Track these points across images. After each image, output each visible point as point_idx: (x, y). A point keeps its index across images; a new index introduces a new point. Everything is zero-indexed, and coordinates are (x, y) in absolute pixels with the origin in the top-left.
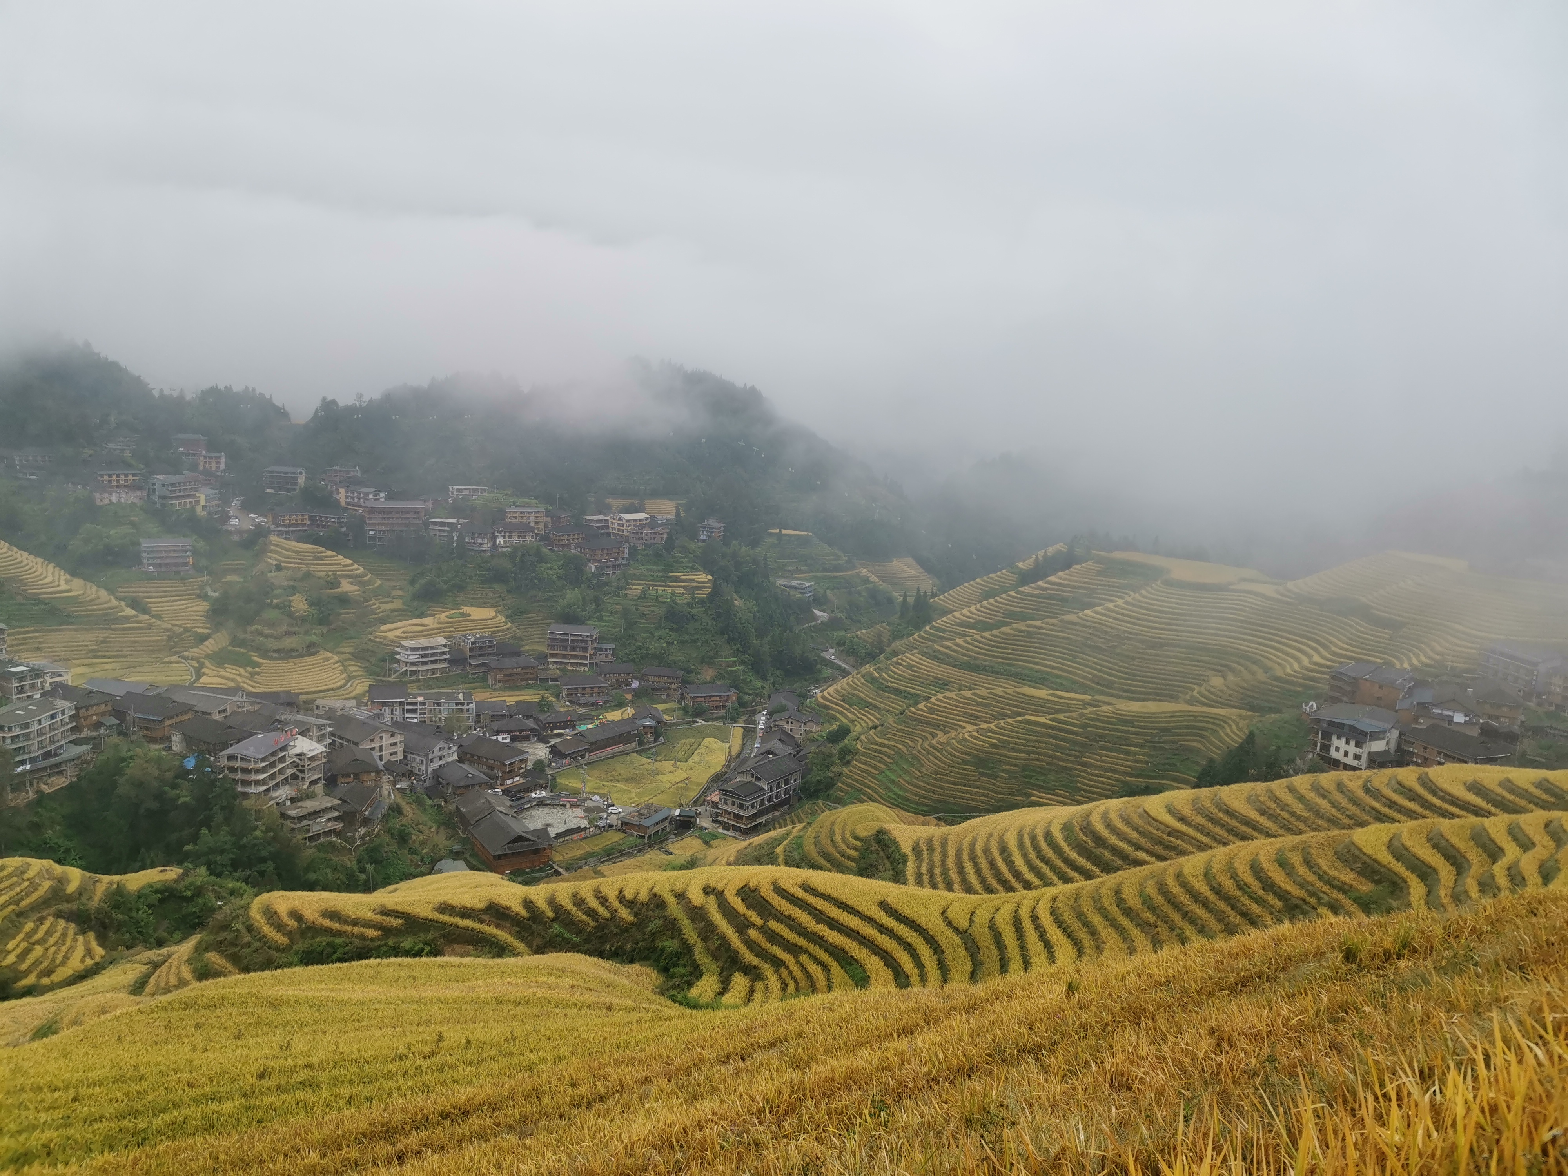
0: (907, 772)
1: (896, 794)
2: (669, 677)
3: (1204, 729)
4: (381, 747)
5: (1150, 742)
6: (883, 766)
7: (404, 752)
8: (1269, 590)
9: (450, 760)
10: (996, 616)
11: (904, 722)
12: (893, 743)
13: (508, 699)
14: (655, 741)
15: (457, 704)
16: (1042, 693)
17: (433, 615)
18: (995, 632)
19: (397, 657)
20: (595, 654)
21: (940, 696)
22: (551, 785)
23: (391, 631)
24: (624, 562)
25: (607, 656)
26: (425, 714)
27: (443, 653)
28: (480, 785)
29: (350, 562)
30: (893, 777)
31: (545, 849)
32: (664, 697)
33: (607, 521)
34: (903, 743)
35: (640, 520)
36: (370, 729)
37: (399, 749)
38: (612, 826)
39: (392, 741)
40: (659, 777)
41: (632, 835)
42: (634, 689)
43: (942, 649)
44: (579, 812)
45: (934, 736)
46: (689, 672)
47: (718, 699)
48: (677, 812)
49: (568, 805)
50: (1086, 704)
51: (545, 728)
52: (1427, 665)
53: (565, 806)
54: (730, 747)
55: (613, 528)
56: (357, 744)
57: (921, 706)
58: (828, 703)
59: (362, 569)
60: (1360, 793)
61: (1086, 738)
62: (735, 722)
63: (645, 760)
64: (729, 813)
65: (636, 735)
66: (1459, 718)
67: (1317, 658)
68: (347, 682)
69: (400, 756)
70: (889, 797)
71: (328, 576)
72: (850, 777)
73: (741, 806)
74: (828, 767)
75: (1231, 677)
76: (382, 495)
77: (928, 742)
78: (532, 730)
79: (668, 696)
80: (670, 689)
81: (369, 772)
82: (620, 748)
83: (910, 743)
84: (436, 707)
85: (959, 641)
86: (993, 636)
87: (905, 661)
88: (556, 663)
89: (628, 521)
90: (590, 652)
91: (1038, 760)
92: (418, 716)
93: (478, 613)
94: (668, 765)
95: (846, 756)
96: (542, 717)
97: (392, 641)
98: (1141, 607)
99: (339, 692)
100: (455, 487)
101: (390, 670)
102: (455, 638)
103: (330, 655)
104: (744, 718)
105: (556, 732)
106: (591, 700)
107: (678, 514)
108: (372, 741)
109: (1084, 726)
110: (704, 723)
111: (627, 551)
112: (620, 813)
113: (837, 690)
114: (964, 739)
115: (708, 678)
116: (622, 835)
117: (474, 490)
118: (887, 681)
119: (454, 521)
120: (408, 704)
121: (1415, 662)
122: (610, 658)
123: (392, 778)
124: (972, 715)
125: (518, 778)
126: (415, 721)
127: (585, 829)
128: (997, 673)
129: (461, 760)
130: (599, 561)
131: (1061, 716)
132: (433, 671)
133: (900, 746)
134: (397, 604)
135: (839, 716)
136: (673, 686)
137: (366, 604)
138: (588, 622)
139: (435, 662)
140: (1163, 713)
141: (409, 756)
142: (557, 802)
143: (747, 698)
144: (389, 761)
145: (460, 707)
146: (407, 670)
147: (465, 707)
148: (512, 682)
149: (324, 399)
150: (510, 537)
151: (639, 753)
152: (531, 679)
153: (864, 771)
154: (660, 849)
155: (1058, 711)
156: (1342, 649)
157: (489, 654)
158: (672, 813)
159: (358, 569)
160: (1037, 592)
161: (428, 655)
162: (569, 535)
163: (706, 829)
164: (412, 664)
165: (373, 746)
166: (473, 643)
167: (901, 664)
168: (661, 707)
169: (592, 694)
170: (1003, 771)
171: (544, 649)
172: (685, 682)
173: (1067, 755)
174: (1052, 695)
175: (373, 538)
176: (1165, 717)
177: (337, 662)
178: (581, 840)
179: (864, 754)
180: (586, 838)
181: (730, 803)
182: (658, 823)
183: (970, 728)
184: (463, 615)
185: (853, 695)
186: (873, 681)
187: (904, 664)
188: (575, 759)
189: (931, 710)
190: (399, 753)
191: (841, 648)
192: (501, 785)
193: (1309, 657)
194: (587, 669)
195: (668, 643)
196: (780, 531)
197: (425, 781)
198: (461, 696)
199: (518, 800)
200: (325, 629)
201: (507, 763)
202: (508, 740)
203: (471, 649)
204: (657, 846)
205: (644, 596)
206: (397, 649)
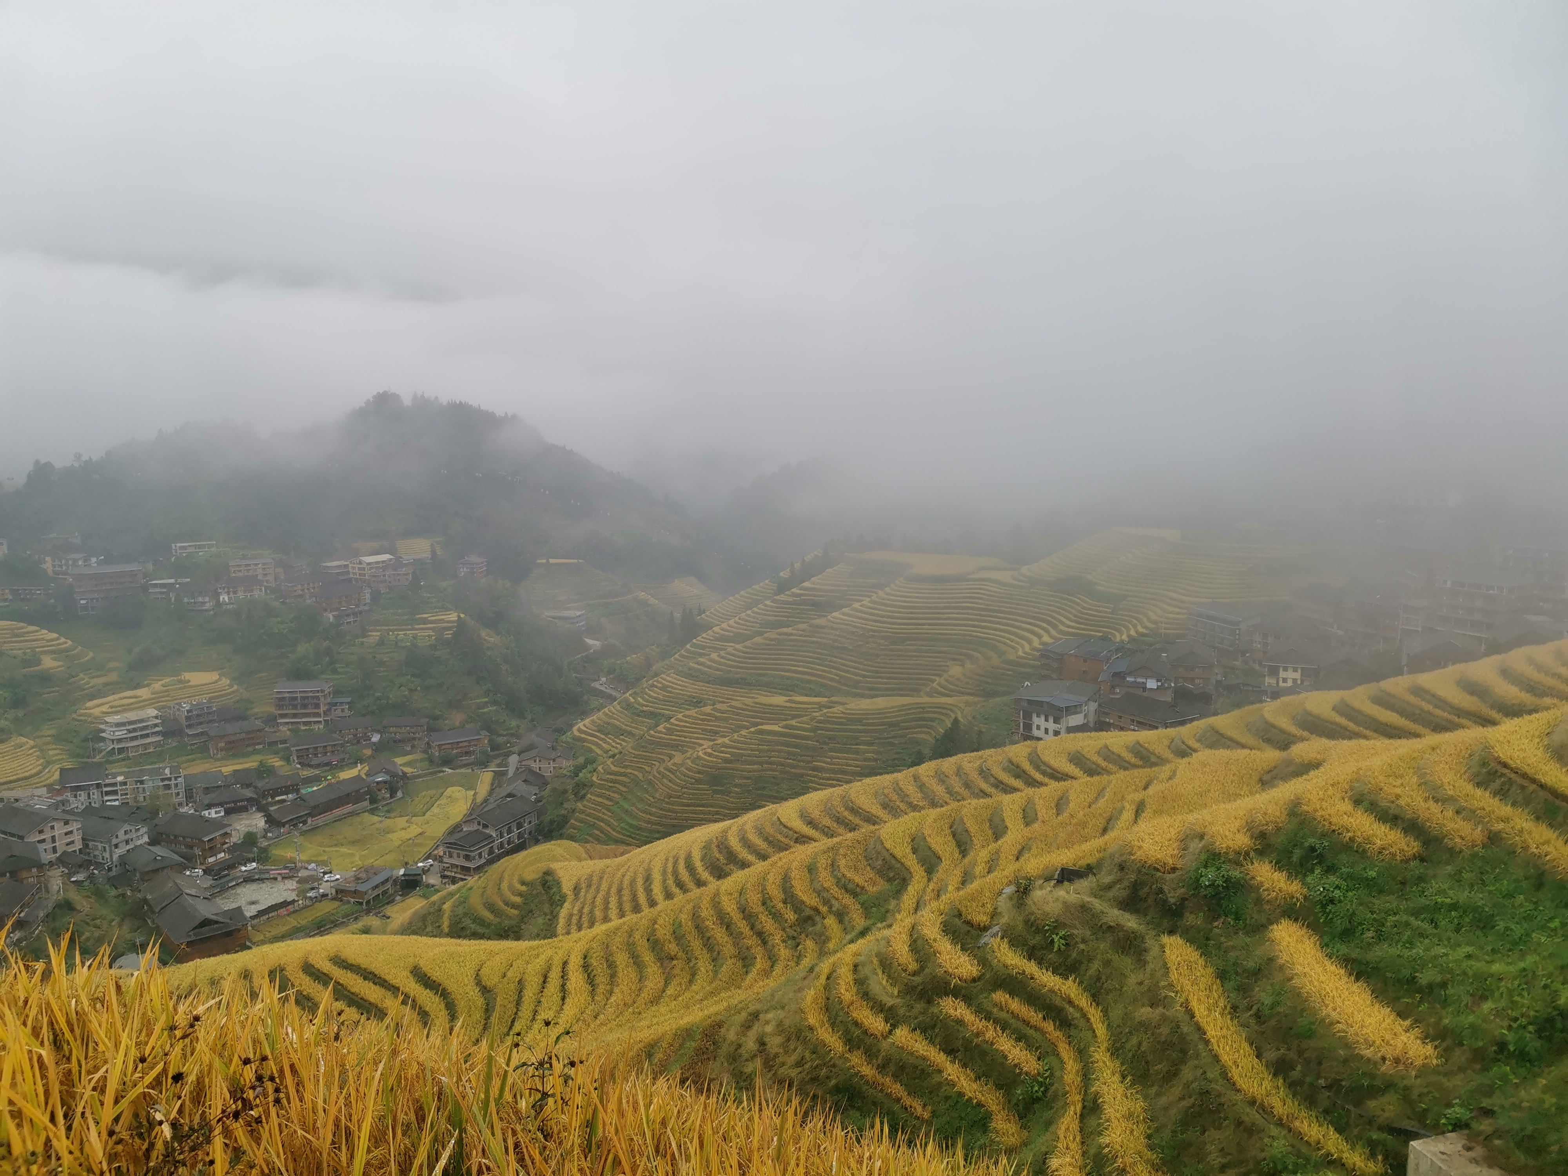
0: (641, 800)
1: (628, 824)
2: (412, 727)
3: (932, 720)
4: (53, 838)
5: (878, 738)
6: (616, 795)
7: (83, 839)
8: (1004, 576)
9: (139, 842)
10: (752, 627)
11: (643, 747)
12: (629, 771)
13: (224, 770)
14: (391, 797)
15: (163, 780)
16: (779, 700)
17: (148, 685)
18: (748, 643)
19: (103, 735)
20: (329, 710)
21: (680, 716)
22: (263, 857)
23: (95, 708)
24: (366, 608)
25: (343, 710)
26: (126, 794)
27: (156, 725)
28: (171, 867)
29: (55, 635)
30: (626, 806)
31: (239, 930)
32: (409, 748)
33: (346, 566)
34: (640, 769)
35: (383, 562)
36: (39, 821)
37: (77, 837)
38: (327, 895)
39: (68, 828)
40: (390, 836)
41: (349, 902)
42: (374, 744)
43: (696, 666)
44: (292, 884)
45: (671, 757)
46: (435, 718)
47: (466, 744)
48: (402, 872)
49: (279, 878)
50: (821, 706)
51: (264, 796)
52: (1143, 635)
53: (275, 879)
54: (475, 795)
55: (354, 574)
56: (21, 838)
57: (660, 728)
58: (583, 736)
59: (70, 642)
60: (974, 775)
61: (817, 741)
62: (486, 767)
63: (376, 819)
64: (457, 866)
65: (367, 793)
66: (1152, 684)
67: (1046, 639)
68: (44, 769)
69: (78, 846)
70: (622, 828)
71: (25, 654)
72: (583, 812)
73: (467, 858)
74: (562, 804)
75: (969, 665)
76: (94, 560)
77: (664, 765)
78: (249, 800)
79: (413, 747)
80: (414, 739)
81: (29, 868)
82: (349, 808)
83: (646, 768)
84: (139, 785)
85: (714, 656)
86: (745, 647)
87: (661, 683)
88: (287, 723)
89: (369, 564)
90: (323, 708)
91: (771, 770)
92: (119, 797)
93: (197, 678)
94: (401, 822)
95: (580, 790)
96: (260, 784)
97: (97, 718)
98: (884, 604)
99: (32, 780)
100: (178, 545)
101: (94, 750)
102: (169, 708)
103: (24, 740)
104: (498, 761)
105: (277, 799)
106: (325, 759)
107: (434, 553)
108: (41, 832)
109: (814, 730)
110: (450, 771)
111: (368, 596)
112: (337, 880)
113: (593, 722)
114: (699, 758)
115: (458, 724)
116: (337, 904)
117: (200, 547)
118: (643, 705)
119: (172, 581)
120: (106, 785)
121: (1133, 633)
122: (347, 713)
123: (67, 871)
124: (710, 731)
125: (222, 855)
126: (117, 803)
127: (294, 901)
128: (750, 685)
129: (153, 842)
130: (338, 609)
131: (793, 722)
132: (146, 746)
133: (636, 773)
134: (113, 677)
135: (593, 747)
136: (417, 735)
137: (73, 680)
138: (323, 676)
139: (147, 736)
140: (892, 707)
141: (91, 844)
142: (267, 876)
143: (500, 740)
144: (65, 852)
145: (166, 783)
146: (114, 748)
147: (173, 782)
148: (234, 749)
149: (37, 462)
150: (235, 593)
151: (372, 812)
152: (259, 744)
153: (600, 804)
154: (376, 914)
155: (794, 717)
156: (1069, 627)
157: (211, 721)
158: (395, 873)
159: (66, 643)
160: (791, 599)
161: (138, 730)
162: (303, 585)
163: (433, 886)
164: (120, 741)
165: (42, 837)
166: (188, 711)
167: (656, 687)
168: (399, 761)
169: (326, 753)
170: (736, 786)
171: (272, 710)
172: (431, 730)
173: (799, 761)
174: (789, 701)
175: (85, 608)
176: (893, 712)
177: (32, 747)
178: (288, 915)
179: (601, 786)
180: (294, 912)
181: (455, 855)
182: (377, 887)
183: (707, 744)
184: (180, 681)
185: (609, 724)
186: (628, 706)
187: (660, 685)
188: (294, 825)
189: (670, 731)
190: (76, 841)
191: (611, 676)
192: (202, 864)
193: (1039, 637)
194: (321, 727)
195: (411, 690)
196: (548, 561)
197: (110, 869)
198: (167, 771)
199: (220, 878)
200: (20, 713)
201: (206, 839)
202: (222, 814)
203: (187, 718)
204: (374, 912)
205: (382, 642)
206: (102, 727)
